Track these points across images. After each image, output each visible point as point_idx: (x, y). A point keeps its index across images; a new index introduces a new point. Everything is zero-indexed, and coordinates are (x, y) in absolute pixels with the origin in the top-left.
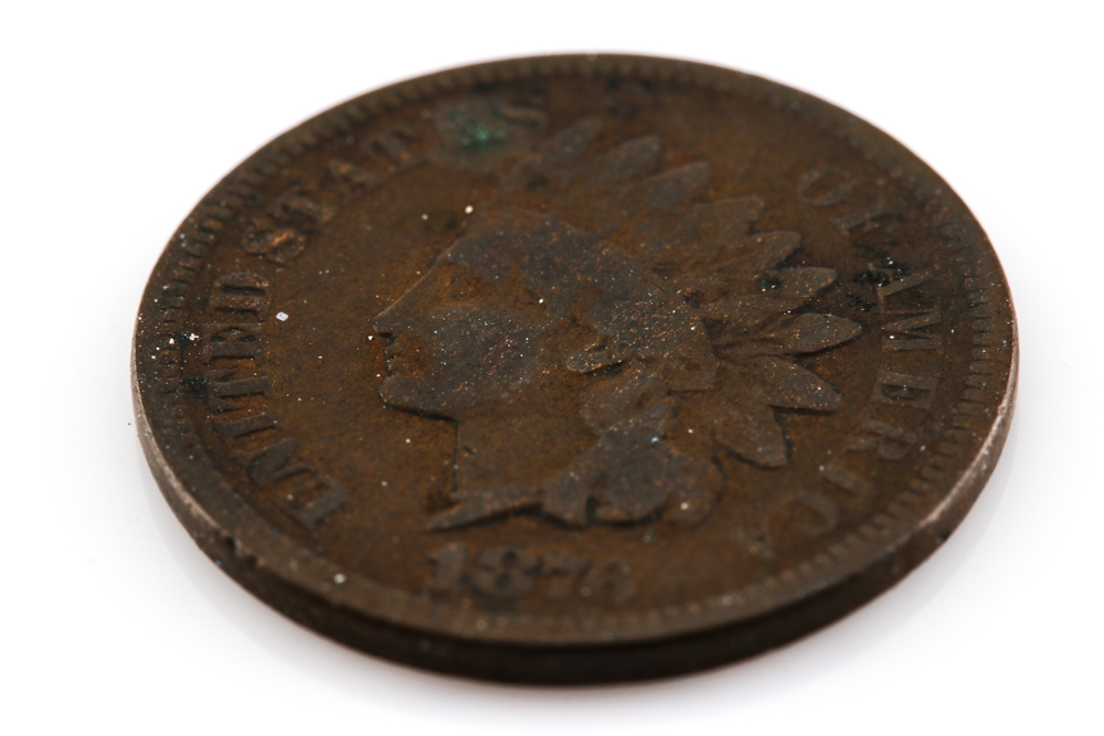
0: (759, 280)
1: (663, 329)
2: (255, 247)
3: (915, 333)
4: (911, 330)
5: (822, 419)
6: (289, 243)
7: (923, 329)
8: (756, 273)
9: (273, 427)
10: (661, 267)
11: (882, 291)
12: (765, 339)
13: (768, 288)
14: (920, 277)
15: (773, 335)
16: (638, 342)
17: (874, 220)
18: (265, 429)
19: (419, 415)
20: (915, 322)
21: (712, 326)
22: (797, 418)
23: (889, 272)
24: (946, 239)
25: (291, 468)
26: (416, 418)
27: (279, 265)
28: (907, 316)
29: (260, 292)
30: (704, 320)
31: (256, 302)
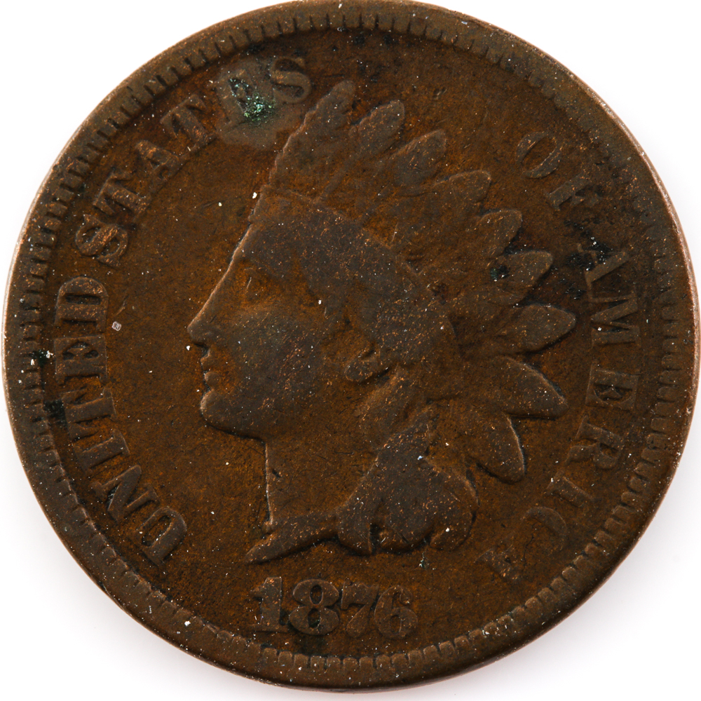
0: (491, 268)
1: (419, 331)
2: (88, 246)
3: (618, 324)
4: (615, 320)
5: (549, 424)
6: (115, 240)
7: (623, 319)
8: (489, 259)
9: (120, 454)
10: (413, 257)
11: (590, 276)
12: (500, 336)
13: (499, 278)
14: (620, 257)
15: (505, 332)
16: (399, 346)
17: (579, 193)
18: (114, 457)
19: (233, 434)
20: (619, 312)
21: (456, 321)
22: (530, 423)
23: (594, 254)
24: (637, 214)
25: (139, 499)
26: (231, 437)
27: (109, 267)
28: (613, 304)
29: (96, 298)
30: (450, 317)
31: (94, 311)
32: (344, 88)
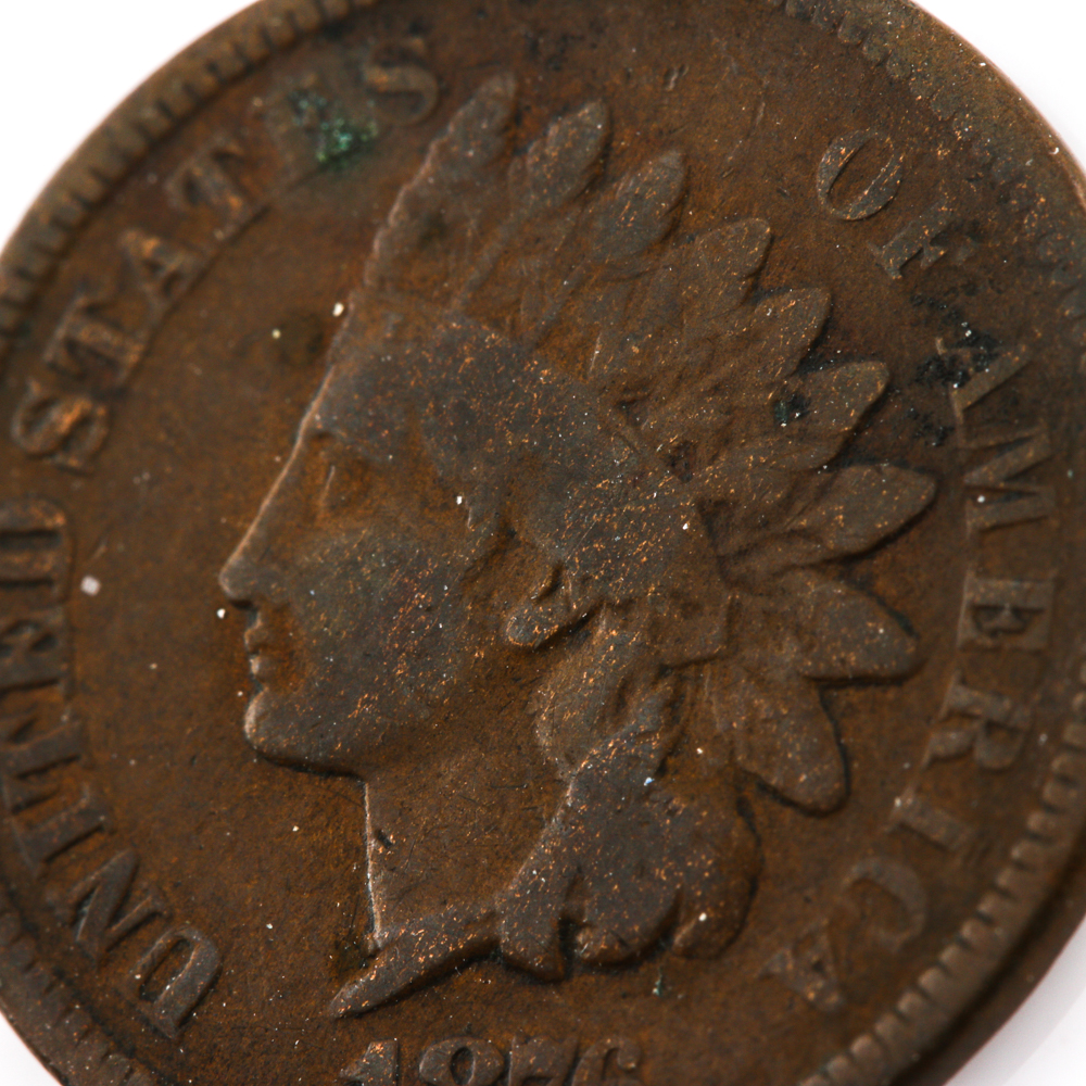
0: (775, 402)
1: (642, 536)
2: (37, 442)
3: (1016, 486)
4: (1011, 478)
5: (891, 694)
6: (83, 422)
7: (1025, 474)
8: (769, 387)
9: (99, 829)
10: (628, 397)
11: (958, 398)
12: (793, 532)
13: (790, 420)
14: (1015, 358)
15: (804, 523)
16: (607, 569)
17: (936, 240)
18: (87, 835)
19: (305, 771)
20: (1013, 460)
21: (711, 512)
22: (854, 696)
23: (965, 354)
24: (1047, 267)
25: (135, 912)
26: (303, 777)
27: (77, 473)
28: (1001, 448)
29: (46, 535)
30: (701, 505)
31: (49, 562)
32: (500, 87)
